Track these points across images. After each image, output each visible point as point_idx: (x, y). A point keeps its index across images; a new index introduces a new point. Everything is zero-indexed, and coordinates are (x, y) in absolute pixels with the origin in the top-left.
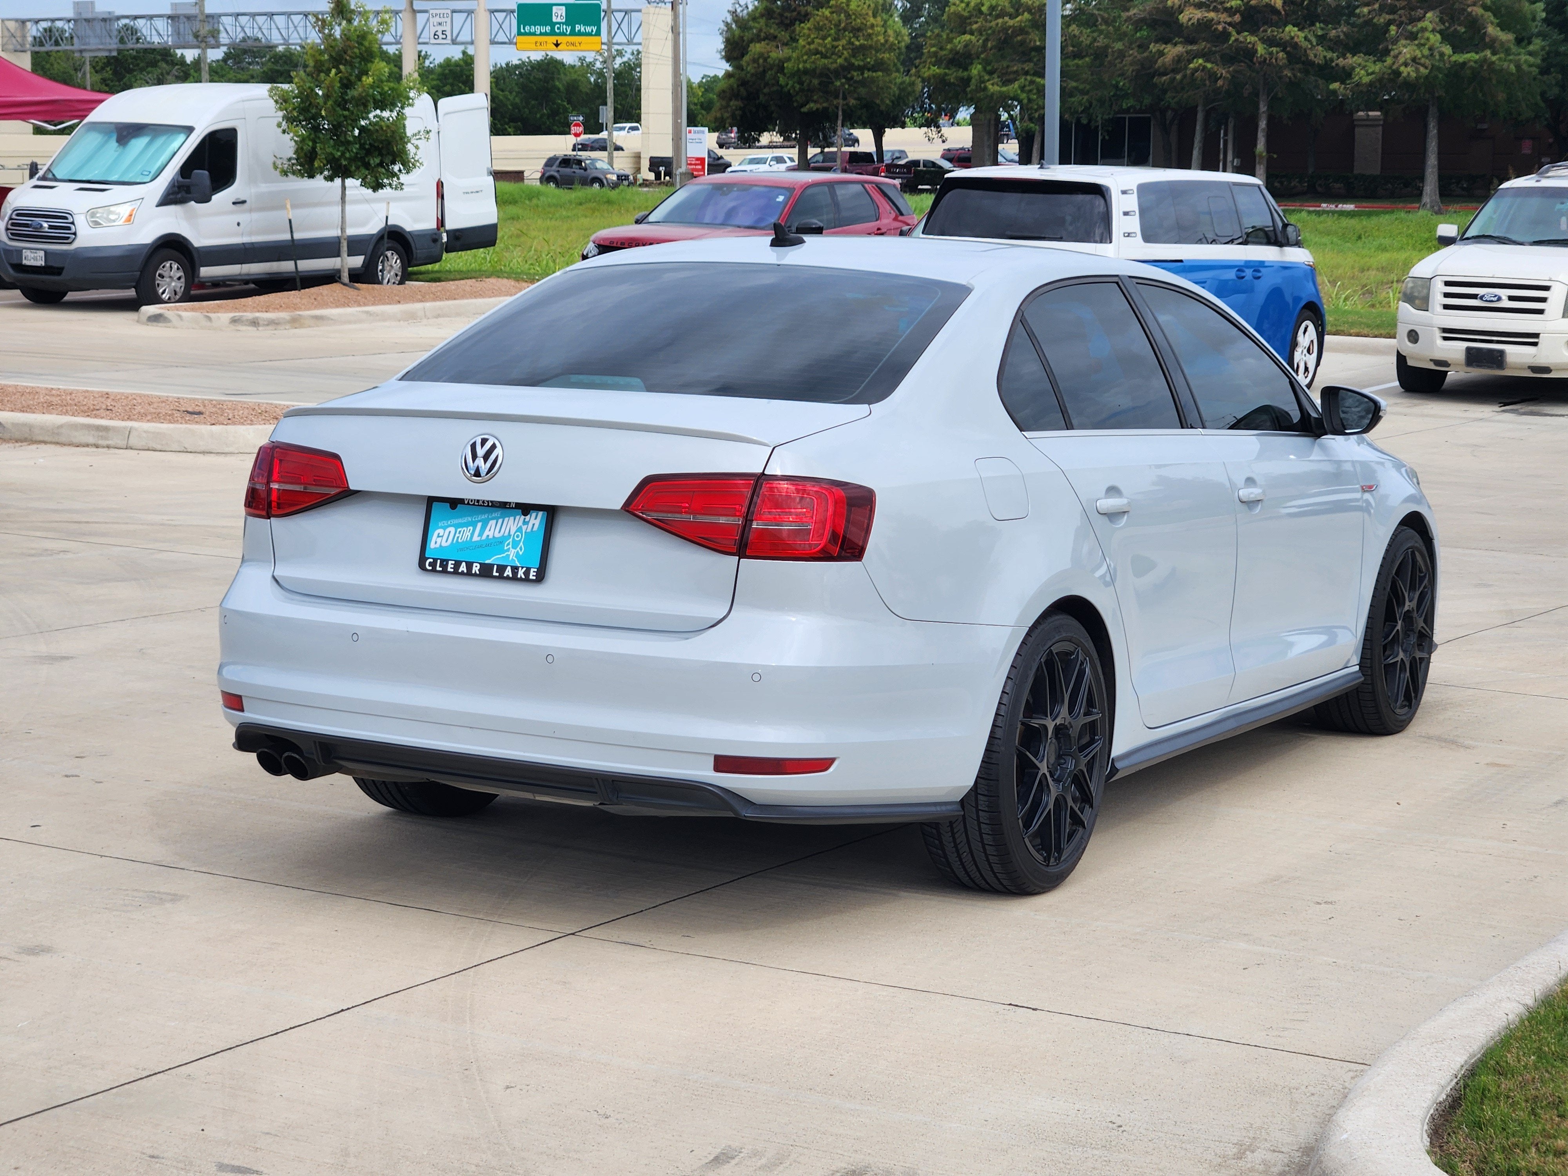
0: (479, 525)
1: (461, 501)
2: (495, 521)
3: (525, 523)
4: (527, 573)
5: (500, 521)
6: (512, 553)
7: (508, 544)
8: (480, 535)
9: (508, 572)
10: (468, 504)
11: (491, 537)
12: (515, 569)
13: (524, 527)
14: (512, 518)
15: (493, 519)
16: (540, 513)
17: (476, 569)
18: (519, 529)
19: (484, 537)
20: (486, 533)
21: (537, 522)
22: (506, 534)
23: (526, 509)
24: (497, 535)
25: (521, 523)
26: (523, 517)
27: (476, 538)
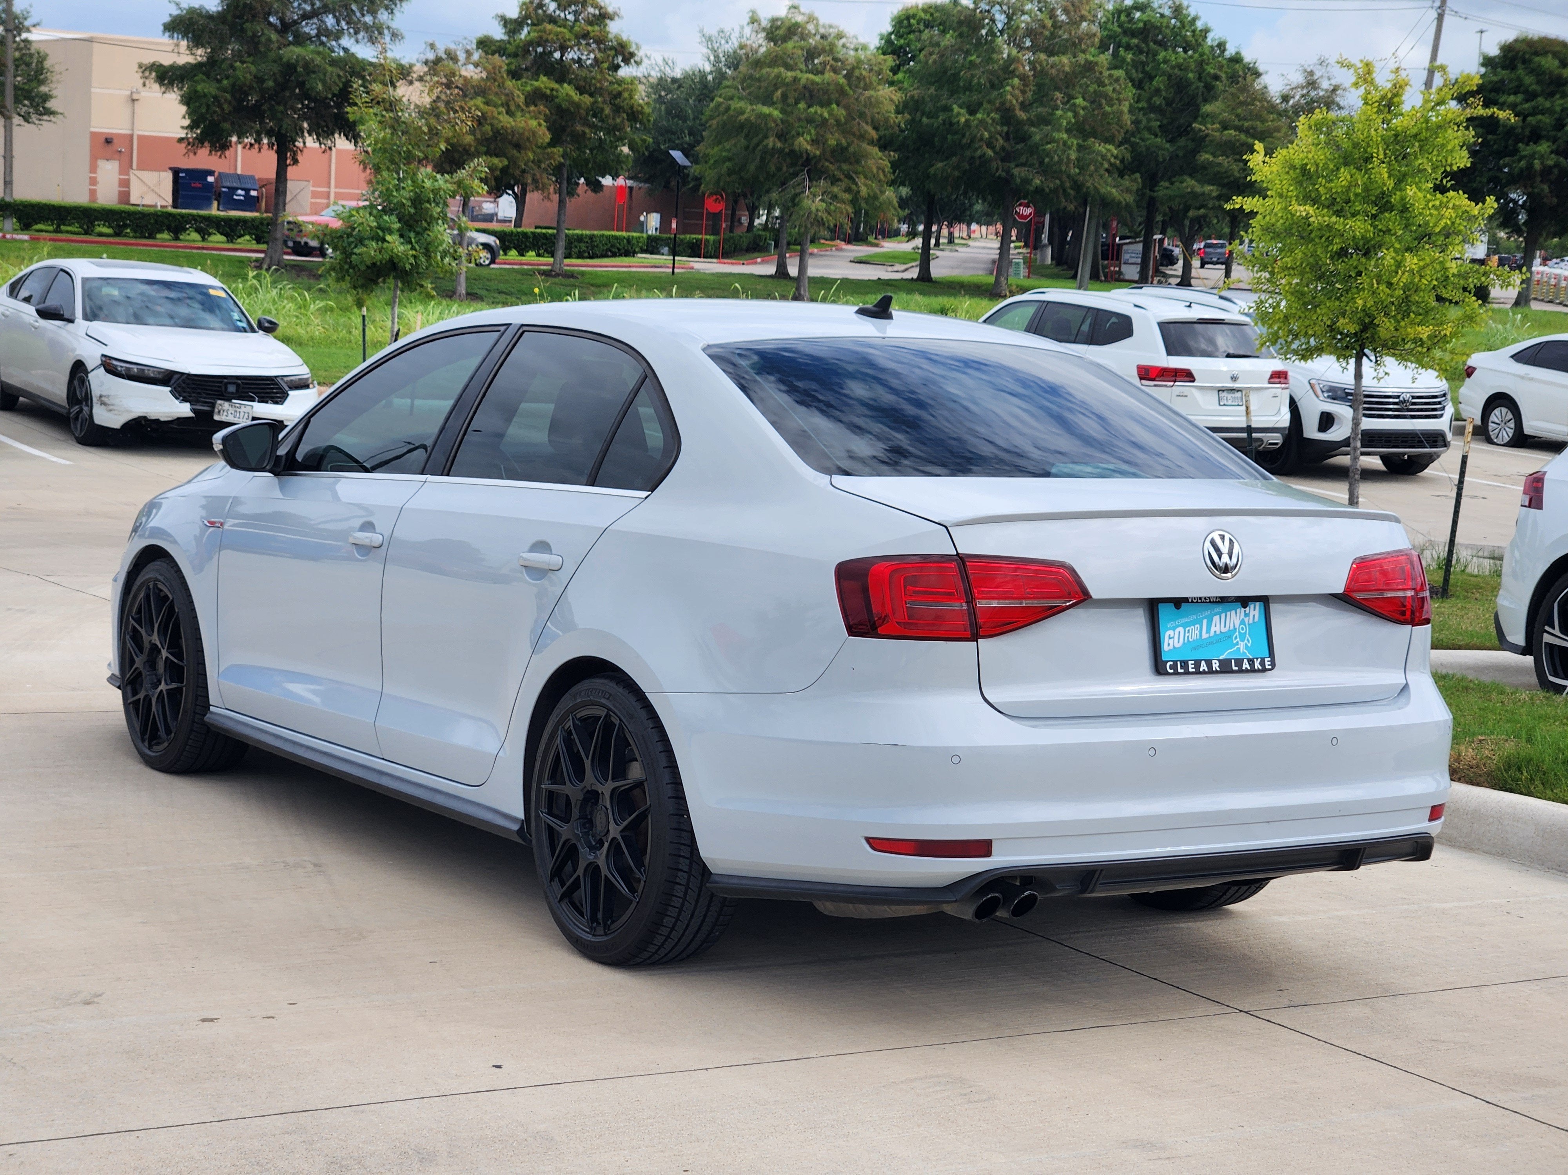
0: (1205, 621)
1: (1186, 600)
2: (1218, 617)
3: (1246, 615)
4: (1262, 663)
5: (1223, 615)
6: (1242, 645)
7: (1236, 638)
8: (1208, 631)
9: (1246, 665)
10: (1192, 602)
11: (1218, 632)
12: (1251, 661)
13: (1246, 620)
14: (1233, 612)
15: (1216, 615)
16: (1258, 604)
17: (1216, 666)
18: (1242, 622)
19: (1212, 634)
20: (1213, 629)
21: (1257, 613)
22: (1232, 628)
23: (1244, 601)
24: (1223, 630)
25: (1242, 616)
26: (1243, 609)
27: (1205, 635)
